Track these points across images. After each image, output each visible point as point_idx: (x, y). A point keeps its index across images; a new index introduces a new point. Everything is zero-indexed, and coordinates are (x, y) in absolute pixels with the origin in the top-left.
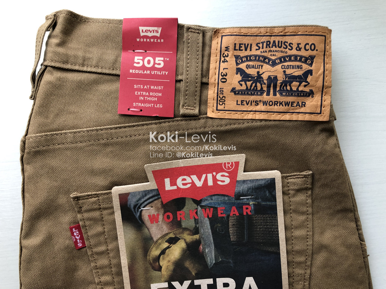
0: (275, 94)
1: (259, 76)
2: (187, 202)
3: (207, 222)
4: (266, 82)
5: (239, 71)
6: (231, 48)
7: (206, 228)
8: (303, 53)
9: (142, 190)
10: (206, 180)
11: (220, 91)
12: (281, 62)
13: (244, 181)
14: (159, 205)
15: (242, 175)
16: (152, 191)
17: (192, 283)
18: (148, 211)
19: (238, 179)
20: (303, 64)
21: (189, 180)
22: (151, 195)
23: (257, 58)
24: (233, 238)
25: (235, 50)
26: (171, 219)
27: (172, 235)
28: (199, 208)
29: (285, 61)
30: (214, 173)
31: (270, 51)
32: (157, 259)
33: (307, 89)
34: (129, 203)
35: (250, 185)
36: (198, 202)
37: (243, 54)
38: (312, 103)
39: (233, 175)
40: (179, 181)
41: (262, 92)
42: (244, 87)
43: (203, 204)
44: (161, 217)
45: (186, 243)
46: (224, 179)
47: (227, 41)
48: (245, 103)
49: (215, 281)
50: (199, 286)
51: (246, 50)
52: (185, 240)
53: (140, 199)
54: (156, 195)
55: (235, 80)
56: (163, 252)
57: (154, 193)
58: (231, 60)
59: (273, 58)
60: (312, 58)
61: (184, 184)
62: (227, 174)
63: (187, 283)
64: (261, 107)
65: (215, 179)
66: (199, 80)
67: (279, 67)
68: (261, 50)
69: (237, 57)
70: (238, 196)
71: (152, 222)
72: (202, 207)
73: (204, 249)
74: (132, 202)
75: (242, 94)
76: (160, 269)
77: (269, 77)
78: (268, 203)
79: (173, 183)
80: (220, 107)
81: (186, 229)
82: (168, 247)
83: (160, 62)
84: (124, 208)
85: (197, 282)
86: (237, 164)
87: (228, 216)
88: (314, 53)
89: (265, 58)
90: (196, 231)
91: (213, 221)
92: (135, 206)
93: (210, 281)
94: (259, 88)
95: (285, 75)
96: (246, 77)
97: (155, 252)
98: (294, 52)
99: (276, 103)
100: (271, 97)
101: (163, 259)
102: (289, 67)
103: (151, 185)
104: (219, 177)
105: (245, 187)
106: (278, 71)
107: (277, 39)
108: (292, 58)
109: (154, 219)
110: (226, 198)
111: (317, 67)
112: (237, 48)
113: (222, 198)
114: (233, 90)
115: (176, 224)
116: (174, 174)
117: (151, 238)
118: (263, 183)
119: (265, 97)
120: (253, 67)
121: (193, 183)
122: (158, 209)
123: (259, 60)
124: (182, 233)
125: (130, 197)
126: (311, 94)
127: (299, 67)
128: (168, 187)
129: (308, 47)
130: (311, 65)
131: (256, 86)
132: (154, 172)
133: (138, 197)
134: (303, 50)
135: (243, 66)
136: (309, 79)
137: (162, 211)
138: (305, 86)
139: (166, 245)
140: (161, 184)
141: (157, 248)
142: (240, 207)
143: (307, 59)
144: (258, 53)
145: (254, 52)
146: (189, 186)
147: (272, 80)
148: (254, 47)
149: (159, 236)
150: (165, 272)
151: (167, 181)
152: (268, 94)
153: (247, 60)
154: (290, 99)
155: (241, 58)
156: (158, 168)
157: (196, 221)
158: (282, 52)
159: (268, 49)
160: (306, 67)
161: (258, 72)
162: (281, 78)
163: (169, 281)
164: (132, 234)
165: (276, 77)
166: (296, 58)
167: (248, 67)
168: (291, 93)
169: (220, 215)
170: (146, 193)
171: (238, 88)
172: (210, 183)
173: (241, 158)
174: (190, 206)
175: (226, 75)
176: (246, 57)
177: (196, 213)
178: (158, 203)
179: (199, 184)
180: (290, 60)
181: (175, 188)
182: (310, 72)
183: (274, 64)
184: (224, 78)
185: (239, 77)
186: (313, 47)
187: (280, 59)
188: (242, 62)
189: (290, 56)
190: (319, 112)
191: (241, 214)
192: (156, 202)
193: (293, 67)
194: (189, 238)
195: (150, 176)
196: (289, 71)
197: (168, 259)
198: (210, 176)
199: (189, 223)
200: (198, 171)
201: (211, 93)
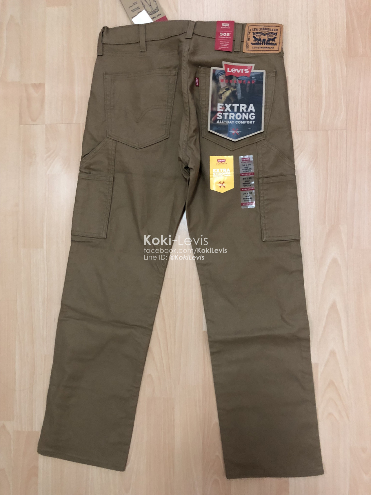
0: (265, 45)
1: (260, 39)
2: (234, 77)
3: (239, 85)
4: (262, 41)
5: (254, 37)
6: (252, 30)
7: (239, 87)
8: (274, 32)
9: (221, 70)
10: (241, 71)
11: (247, 44)
12: (267, 35)
13: (253, 72)
14: (225, 76)
15: (253, 71)
16: (223, 71)
17: (232, 105)
18: (221, 78)
19: (252, 71)
20: (274, 35)
21: (235, 70)
22: (223, 72)
23: (260, 33)
24: (247, 91)
25: (253, 30)
26: (228, 82)
27: (227, 87)
28: (237, 80)
29: (268, 34)
30: (244, 69)
31: (264, 31)
32: (221, 95)
33: (275, 43)
34: (215, 73)
35: (256, 74)
36: (237, 78)
37: (255, 32)
38: (276, 48)
39: (250, 70)
40: (232, 70)
41: (261, 44)
42: (255, 43)
43: (239, 79)
44: (224, 81)
45: (231, 91)
46: (247, 71)
47: (251, 28)
48: (255, 48)
49: (240, 105)
50: (234, 106)
51: (256, 30)
52: (231, 90)
53: (219, 73)
54: (225, 72)
55: (252, 40)
56: (224, 93)
57: (224, 72)
58: (252, 34)
59: (265, 33)
60: (276, 33)
61: (233, 71)
62: (248, 70)
63: (230, 105)
64: (260, 49)
65: (244, 71)
66: (241, 40)
67: (266, 36)
68: (261, 31)
69: (253, 33)
70: (251, 77)
71: (221, 82)
72: (239, 80)
73: (237, 94)
74: (216, 73)
75: (255, 45)
76: (221, 98)
77: (263, 39)
78: (261, 80)
79: (230, 70)
80: (247, 49)
81: (232, 86)
82: (225, 91)
83: (228, 34)
84: (214, 74)
85: (233, 105)
86: (252, 67)
87: (247, 83)
88: (277, 32)
89: (262, 33)
90: (235, 87)
91: (242, 85)
92: (217, 75)
93: (238, 105)
94: (260, 43)
95: (268, 38)
96: (256, 39)
97: (221, 92)
98: (271, 31)
99: (265, 48)
100: (264, 46)
101: (223, 95)
102: (269, 36)
103: (223, 69)
104: (245, 70)
105: (253, 74)
106: (266, 37)
107: (266, 27)
108: (271, 33)
109: (222, 81)
110: (247, 77)
111: (278, 36)
112: (254, 30)
113: (245, 77)
114: (252, 43)
115: (229, 84)
116: (231, 67)
117: (220, 87)
118: (259, 73)
119: (261, 46)
120: (258, 36)
121: (236, 71)
122: (224, 78)
123: (260, 34)
124: (231, 87)
125: (216, 71)
126: (276, 44)
127: (273, 36)
128: (228, 71)
129: (275, 30)
130: (276, 35)
131: (259, 42)
132: (225, 65)
133: (219, 72)
134: (274, 31)
135: (255, 36)
136: (276, 40)
137: (225, 79)
138: (274, 42)
139: (225, 90)
140: (226, 69)
141: (222, 91)
142: (251, 81)
143: (275, 33)
144: (260, 31)
145: (259, 31)
146: (235, 72)
147: (264, 40)
148: (259, 30)
149: (223, 87)
150: (223, 100)
151: (228, 69)
152: (263, 45)
153: (256, 34)
154: (269, 46)
155: (255, 33)
156: (226, 64)
157: (236, 84)
158: (267, 31)
159: (263, 30)
160: (274, 36)
161: (260, 38)
162: (267, 39)
163: (224, 103)
164: (214, 84)
165: (265, 40)
166: (272, 33)
167: (257, 36)
168: (270, 44)
169: (244, 83)
170: (221, 71)
171: (253, 42)
172: (242, 72)
173: (253, 65)
174: (234, 79)
175: (249, 38)
176: (256, 33)
177: (236, 81)
178: (224, 76)
179: (238, 72)
180: (270, 34)
181: (230, 72)
182: (276, 38)
183: (265, 35)
184: (249, 39)
185: (254, 39)
186: (277, 30)
187: (267, 33)
188: (255, 34)
189: (270, 33)
190: (278, 50)
191: (251, 83)
192: (224, 75)
193: (270, 36)
194: (233, 89)
195: (223, 66)
196: (269, 37)
197: (224, 95)
198: (242, 70)
199: (233, 84)
200: (239, 68)
201: (245, 44)
